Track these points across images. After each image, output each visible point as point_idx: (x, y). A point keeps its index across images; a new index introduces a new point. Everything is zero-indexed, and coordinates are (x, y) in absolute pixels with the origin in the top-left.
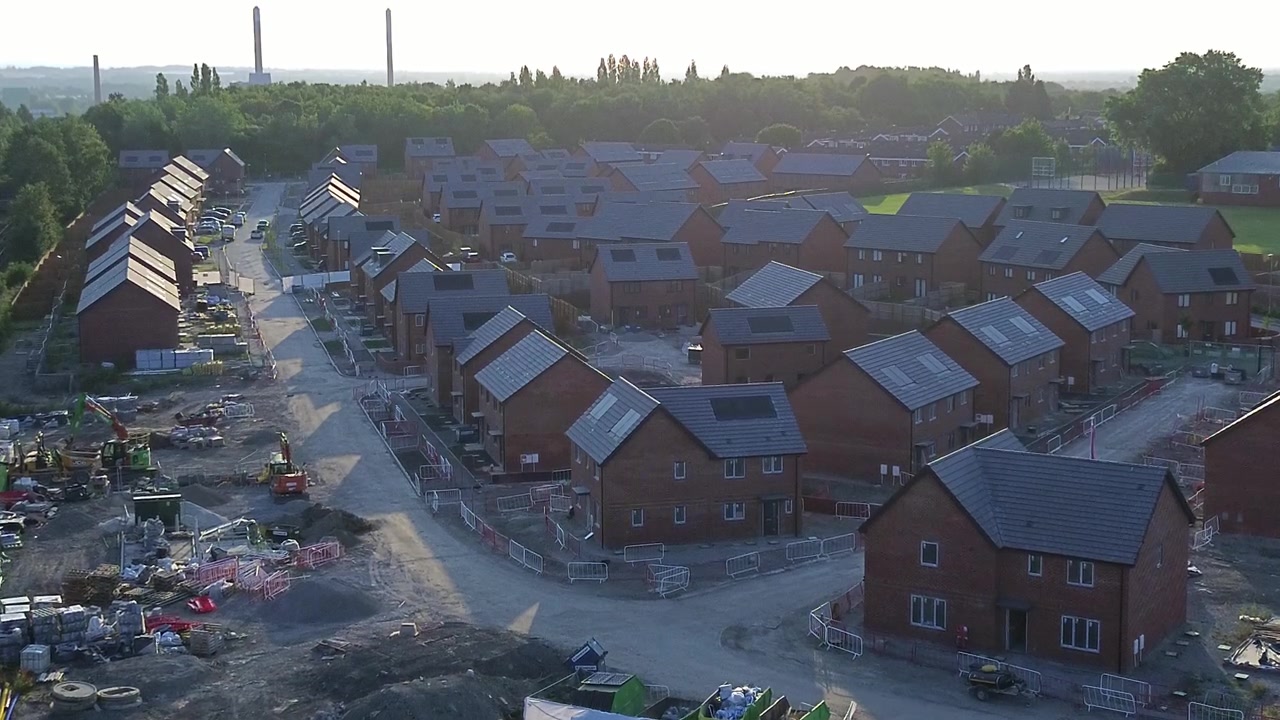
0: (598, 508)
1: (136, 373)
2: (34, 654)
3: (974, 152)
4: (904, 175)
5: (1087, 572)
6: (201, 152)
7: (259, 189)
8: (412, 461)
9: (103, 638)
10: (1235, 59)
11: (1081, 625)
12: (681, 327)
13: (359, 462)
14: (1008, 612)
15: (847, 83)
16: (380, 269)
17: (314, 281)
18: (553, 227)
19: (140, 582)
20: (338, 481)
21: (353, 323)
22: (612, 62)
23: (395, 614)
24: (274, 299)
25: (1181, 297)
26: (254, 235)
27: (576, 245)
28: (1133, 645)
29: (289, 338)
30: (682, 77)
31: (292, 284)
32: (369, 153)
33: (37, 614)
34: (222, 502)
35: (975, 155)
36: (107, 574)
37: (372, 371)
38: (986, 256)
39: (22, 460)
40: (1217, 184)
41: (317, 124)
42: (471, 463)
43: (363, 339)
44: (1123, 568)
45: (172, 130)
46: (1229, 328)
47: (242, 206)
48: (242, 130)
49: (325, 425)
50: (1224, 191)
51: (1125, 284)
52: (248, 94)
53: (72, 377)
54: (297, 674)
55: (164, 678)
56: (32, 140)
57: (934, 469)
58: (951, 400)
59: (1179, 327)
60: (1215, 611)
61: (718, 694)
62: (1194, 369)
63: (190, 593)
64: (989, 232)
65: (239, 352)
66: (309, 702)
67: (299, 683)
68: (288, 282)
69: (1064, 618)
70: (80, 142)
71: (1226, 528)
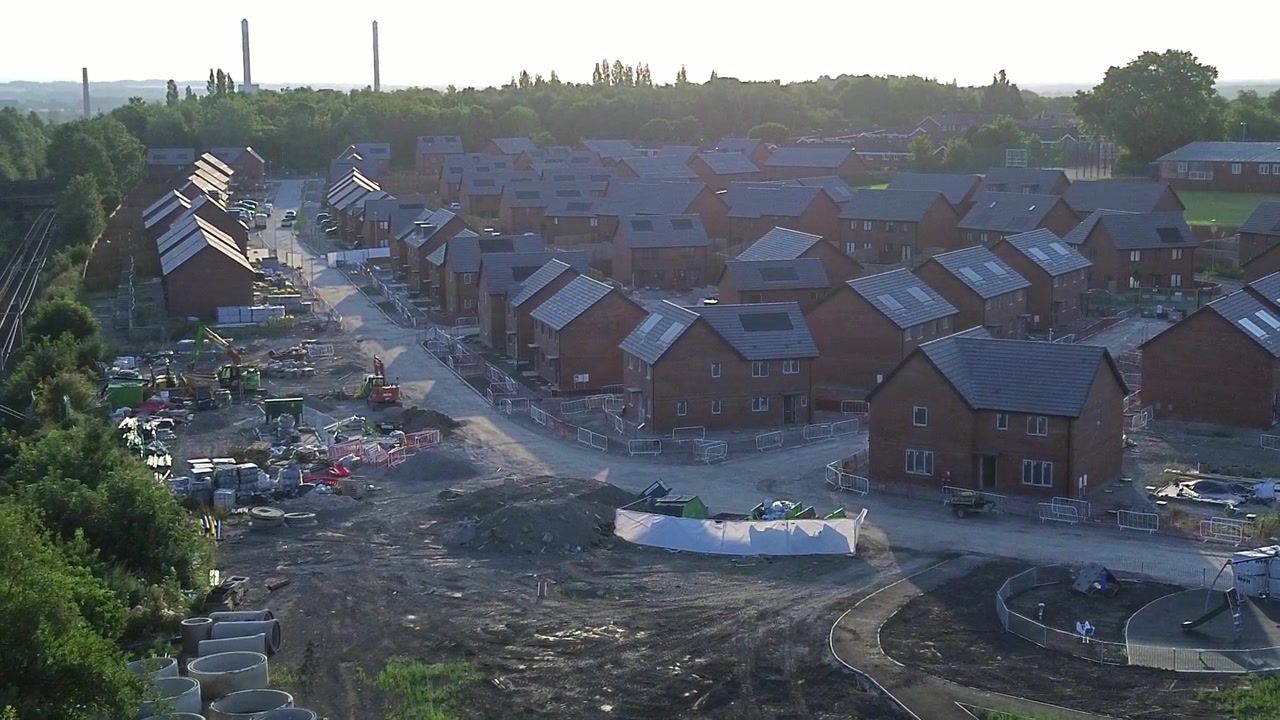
0: (649, 402)
1: (219, 326)
2: (225, 495)
3: (952, 146)
4: (887, 168)
5: (1042, 425)
6: (223, 150)
7: (278, 185)
8: (480, 383)
9: (269, 490)
10: (1192, 58)
11: (1038, 468)
12: (694, 288)
13: (435, 384)
14: (982, 460)
15: (831, 89)
16: (425, 240)
17: (355, 256)
18: (572, 206)
19: (285, 457)
20: (422, 397)
21: (398, 289)
22: (606, 67)
23: (495, 475)
24: (321, 272)
25: (1132, 253)
26: (284, 223)
27: (594, 223)
28: (1078, 481)
29: (344, 300)
30: (673, 81)
31: (335, 259)
32: (383, 151)
33: (220, 468)
34: (331, 410)
35: (953, 149)
36: (262, 448)
37: (426, 324)
38: (962, 224)
39: (154, 382)
40: (1175, 171)
41: (330, 125)
42: (530, 384)
43: (411, 301)
44: (1070, 419)
45: (194, 131)
46: (1175, 280)
47: (266, 200)
48: (260, 131)
49: (396, 361)
50: (1181, 177)
51: (1085, 243)
52: (259, 98)
53: (163, 329)
54: (431, 508)
55: (332, 508)
56: (77, 136)
57: (924, 349)
58: (935, 323)
59: (1131, 279)
60: (1144, 467)
61: (762, 506)
62: (1142, 311)
63: (327, 464)
64: (966, 205)
65: (305, 310)
66: (445, 522)
67: (432, 513)
68: (333, 257)
69: (1025, 461)
70: (118, 139)
71: (1158, 415)
